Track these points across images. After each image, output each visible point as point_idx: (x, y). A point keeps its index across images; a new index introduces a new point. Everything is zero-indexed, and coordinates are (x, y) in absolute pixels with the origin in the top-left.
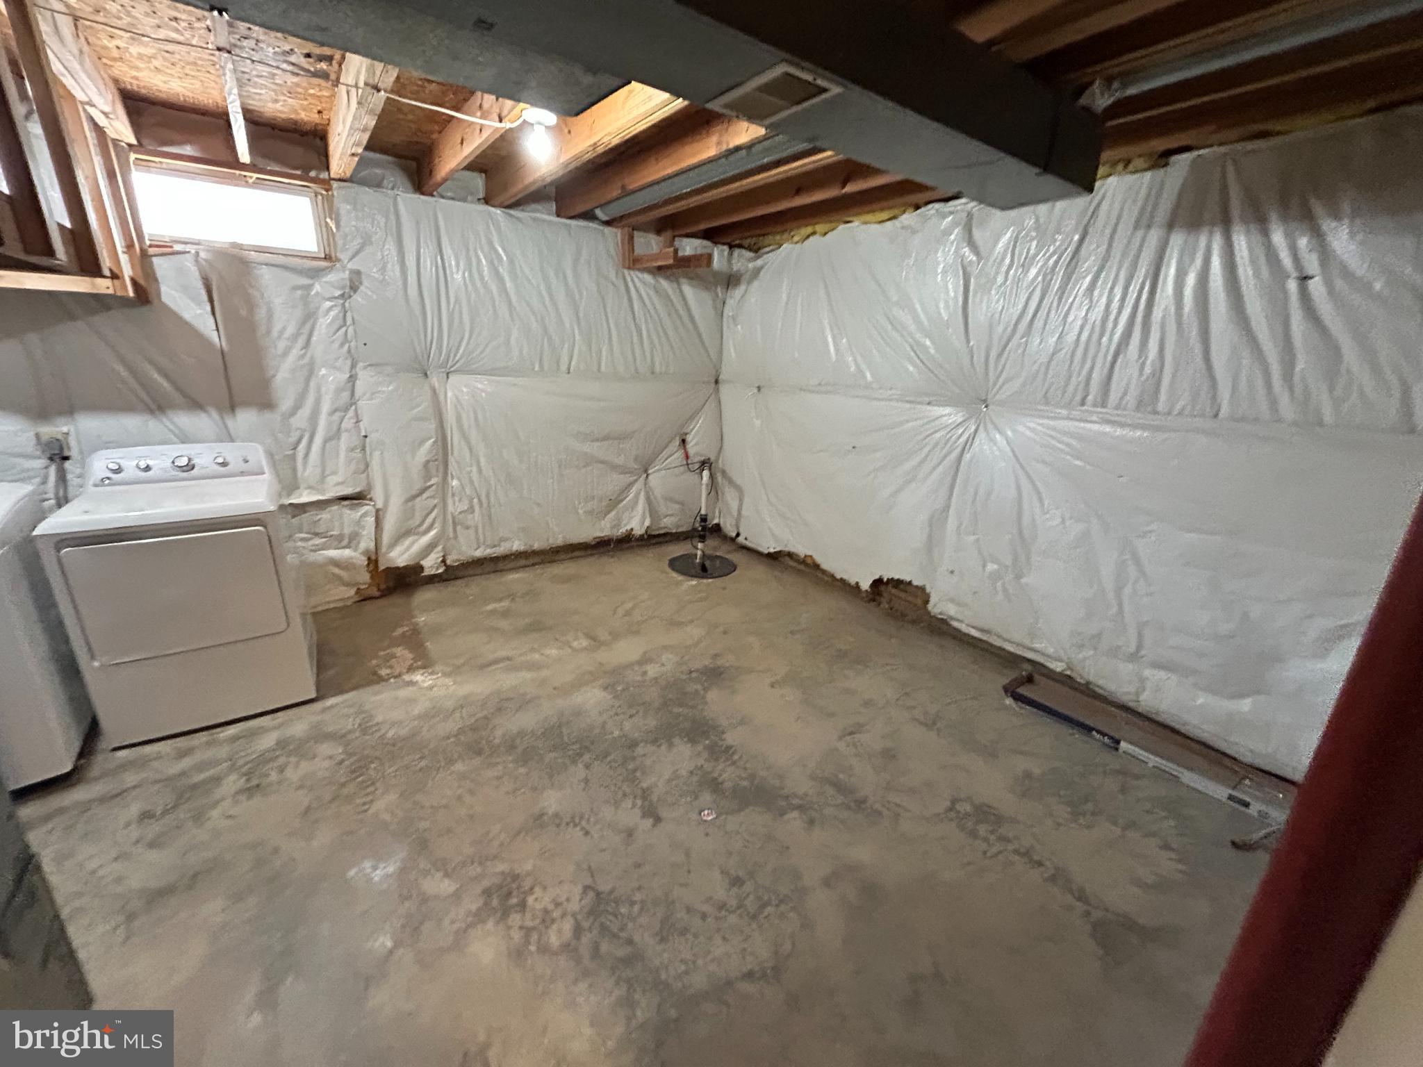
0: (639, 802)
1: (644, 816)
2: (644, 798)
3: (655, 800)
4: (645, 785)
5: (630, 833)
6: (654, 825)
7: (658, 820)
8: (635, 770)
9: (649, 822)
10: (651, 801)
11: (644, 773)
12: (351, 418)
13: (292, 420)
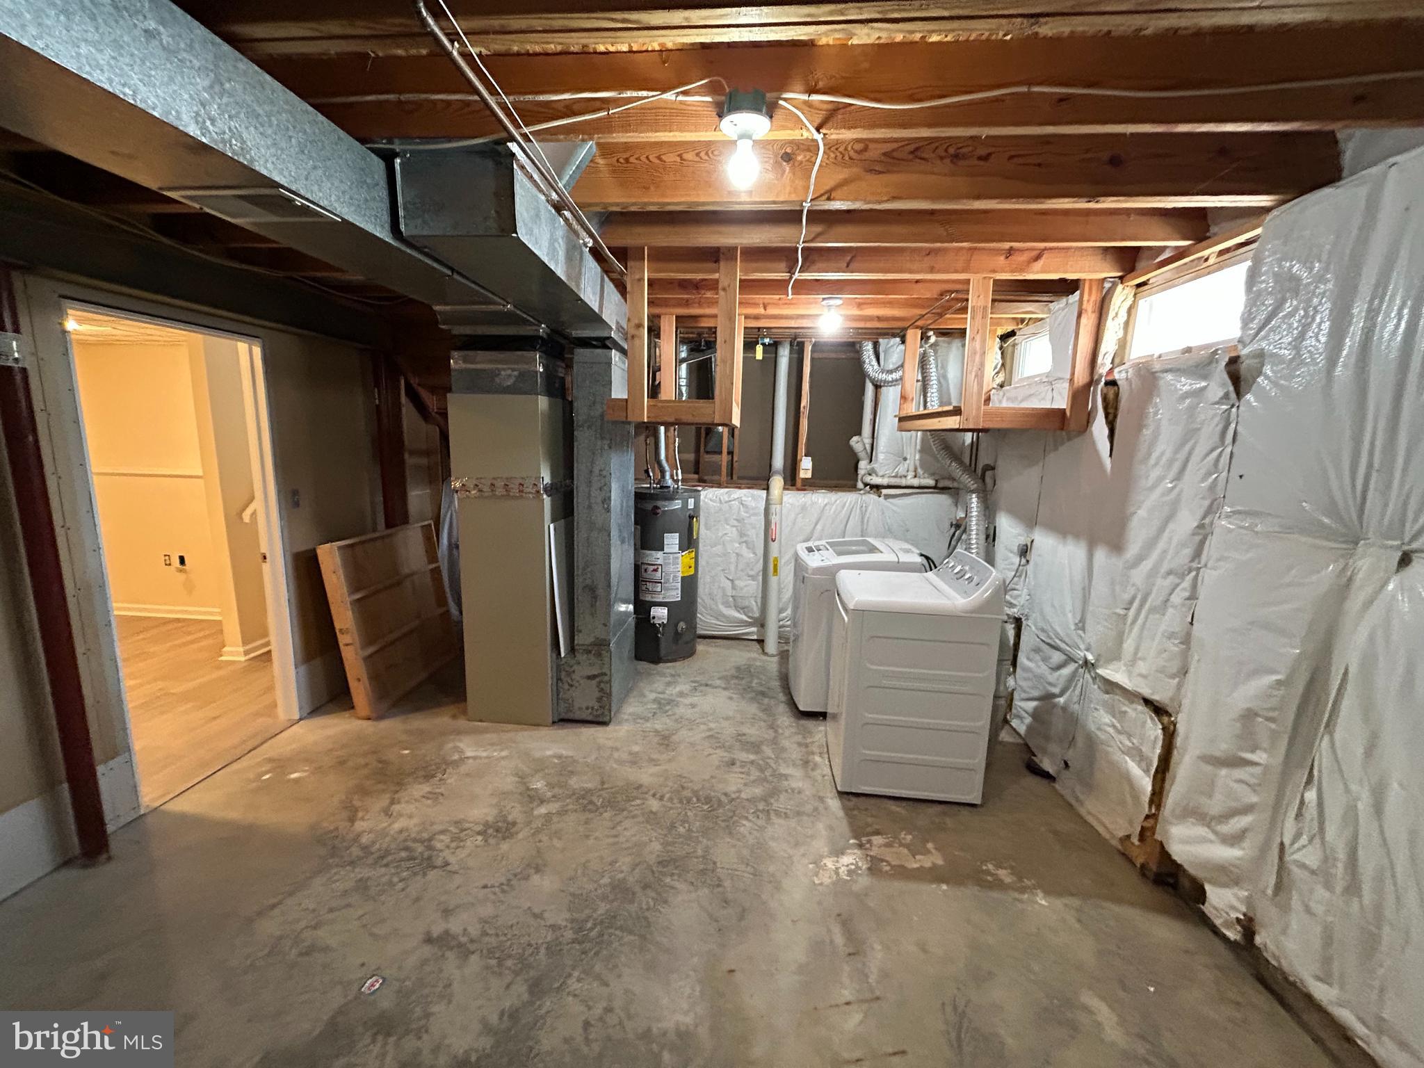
0: (463, 939)
1: (447, 932)
2: (460, 945)
3: (449, 954)
4: (474, 958)
5: (447, 912)
6: (428, 933)
7: (429, 940)
8: (500, 962)
9: (436, 931)
10: (451, 949)
11: (487, 967)
12: (1184, 589)
13: (1134, 572)
